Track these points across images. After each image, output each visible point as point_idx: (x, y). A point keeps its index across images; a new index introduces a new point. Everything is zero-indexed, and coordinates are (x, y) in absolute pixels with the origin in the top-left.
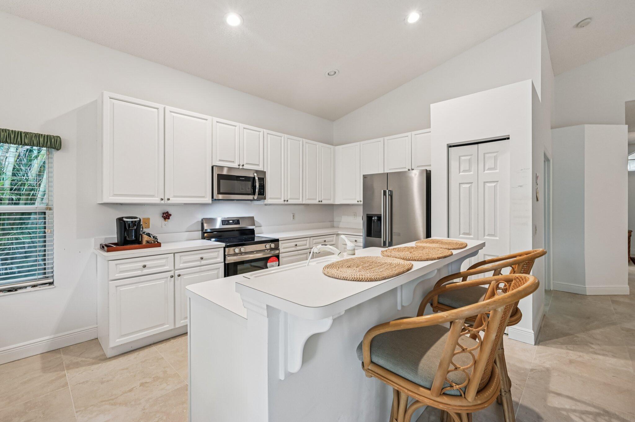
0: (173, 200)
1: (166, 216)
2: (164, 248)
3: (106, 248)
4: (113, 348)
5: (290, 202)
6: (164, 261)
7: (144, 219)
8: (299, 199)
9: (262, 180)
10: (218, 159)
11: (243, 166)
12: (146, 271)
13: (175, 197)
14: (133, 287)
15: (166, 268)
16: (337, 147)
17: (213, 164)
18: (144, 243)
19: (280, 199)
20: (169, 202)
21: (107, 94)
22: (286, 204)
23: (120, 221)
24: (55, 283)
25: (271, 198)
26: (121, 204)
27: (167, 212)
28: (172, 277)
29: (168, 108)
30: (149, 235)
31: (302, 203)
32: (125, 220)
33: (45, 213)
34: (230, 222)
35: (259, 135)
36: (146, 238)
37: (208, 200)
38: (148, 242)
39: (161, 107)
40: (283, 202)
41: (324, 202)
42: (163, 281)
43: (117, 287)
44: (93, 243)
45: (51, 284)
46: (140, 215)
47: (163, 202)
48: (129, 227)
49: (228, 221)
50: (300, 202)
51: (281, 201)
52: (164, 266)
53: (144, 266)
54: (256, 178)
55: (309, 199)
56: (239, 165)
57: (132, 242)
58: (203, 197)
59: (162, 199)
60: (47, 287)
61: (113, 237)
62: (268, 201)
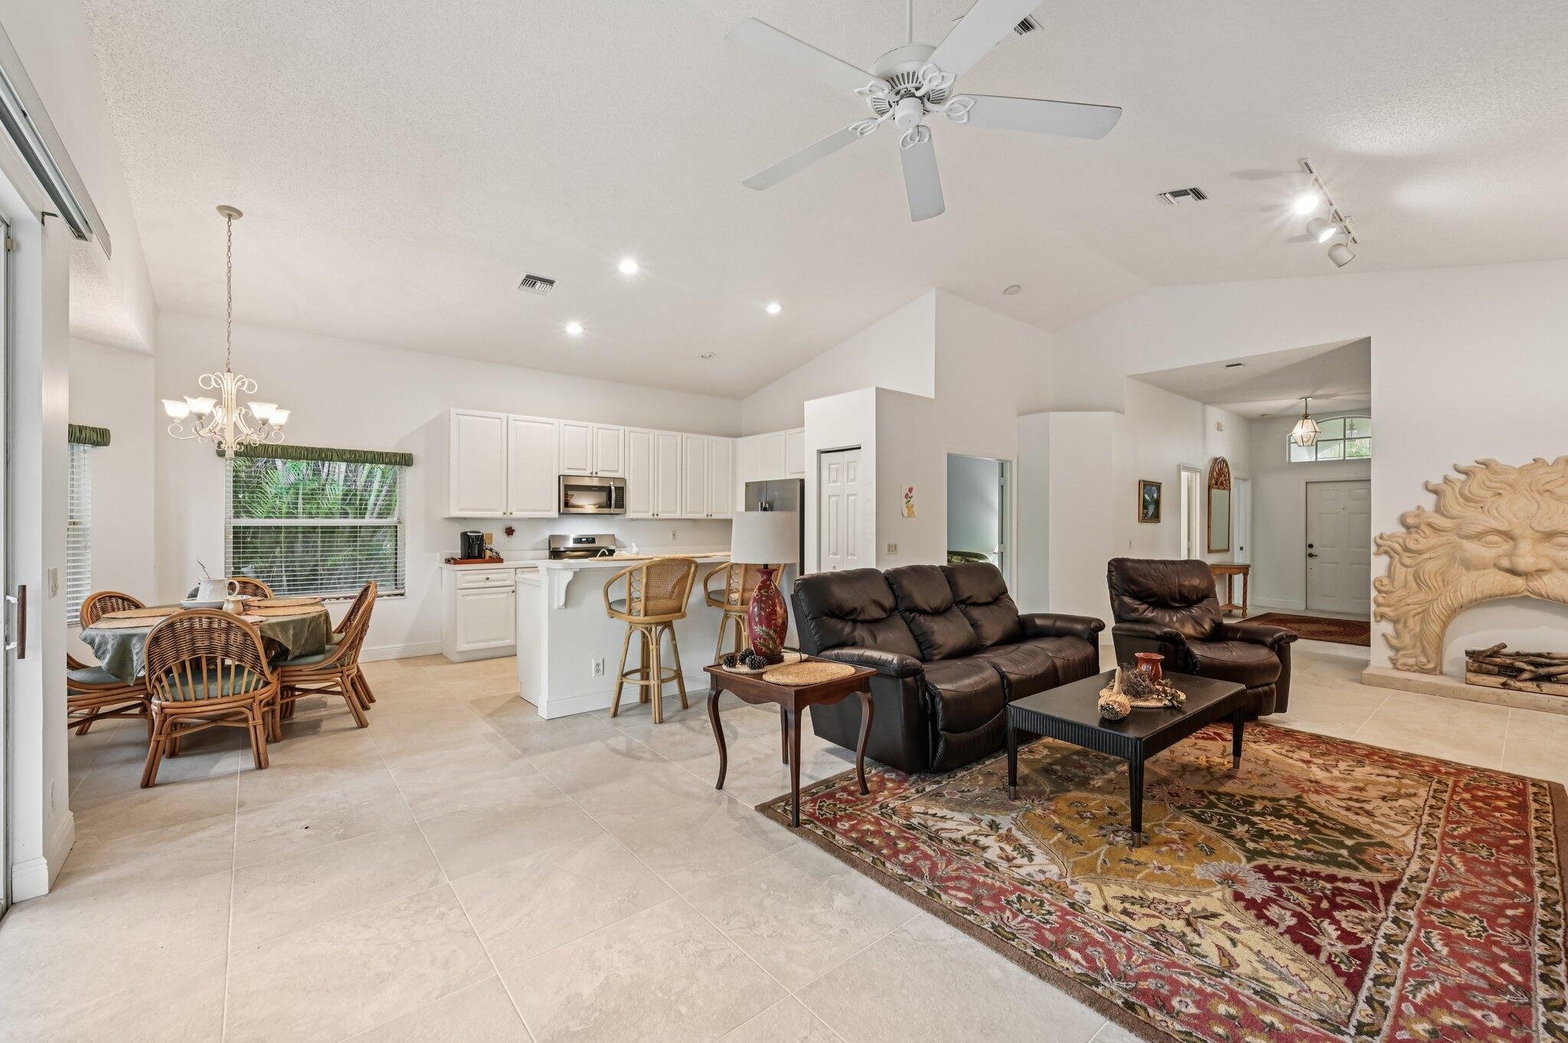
0: (516, 514)
1: (510, 532)
2: (505, 564)
3: (452, 561)
4: (460, 653)
5: (662, 516)
6: (506, 575)
7: (486, 534)
8: (676, 512)
9: (621, 491)
10: (566, 468)
11: (596, 473)
12: (489, 584)
13: (518, 510)
14: (477, 597)
15: (507, 583)
16: (739, 440)
17: (560, 474)
18: (487, 558)
19: (648, 512)
20: (512, 516)
21: (453, 411)
22: (656, 519)
23: (464, 535)
24: (406, 594)
25: (633, 512)
26: (465, 519)
27: (511, 528)
28: (513, 592)
29: (511, 416)
30: (491, 550)
31: (680, 517)
32: (469, 534)
33: (396, 527)
34: (583, 540)
35: (618, 435)
36: (488, 553)
37: (555, 514)
38: (490, 557)
39: (504, 416)
40: (651, 517)
41: (715, 516)
42: (504, 596)
43: (463, 596)
44: (439, 558)
45: (402, 595)
46: (484, 530)
47: (505, 516)
48: (473, 541)
49: (581, 539)
50: (678, 515)
51: (649, 515)
52: (505, 580)
53: (488, 579)
54: (613, 488)
55: (690, 512)
56: (592, 473)
57: (475, 558)
58: (549, 511)
59: (505, 514)
60: (400, 597)
61: (457, 552)
62: (630, 515)
